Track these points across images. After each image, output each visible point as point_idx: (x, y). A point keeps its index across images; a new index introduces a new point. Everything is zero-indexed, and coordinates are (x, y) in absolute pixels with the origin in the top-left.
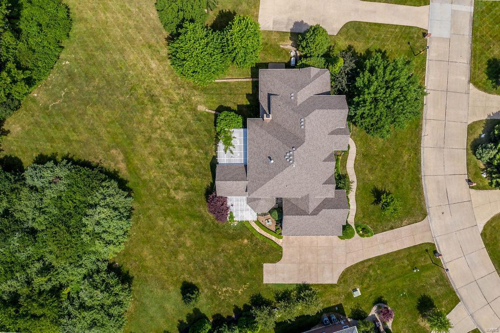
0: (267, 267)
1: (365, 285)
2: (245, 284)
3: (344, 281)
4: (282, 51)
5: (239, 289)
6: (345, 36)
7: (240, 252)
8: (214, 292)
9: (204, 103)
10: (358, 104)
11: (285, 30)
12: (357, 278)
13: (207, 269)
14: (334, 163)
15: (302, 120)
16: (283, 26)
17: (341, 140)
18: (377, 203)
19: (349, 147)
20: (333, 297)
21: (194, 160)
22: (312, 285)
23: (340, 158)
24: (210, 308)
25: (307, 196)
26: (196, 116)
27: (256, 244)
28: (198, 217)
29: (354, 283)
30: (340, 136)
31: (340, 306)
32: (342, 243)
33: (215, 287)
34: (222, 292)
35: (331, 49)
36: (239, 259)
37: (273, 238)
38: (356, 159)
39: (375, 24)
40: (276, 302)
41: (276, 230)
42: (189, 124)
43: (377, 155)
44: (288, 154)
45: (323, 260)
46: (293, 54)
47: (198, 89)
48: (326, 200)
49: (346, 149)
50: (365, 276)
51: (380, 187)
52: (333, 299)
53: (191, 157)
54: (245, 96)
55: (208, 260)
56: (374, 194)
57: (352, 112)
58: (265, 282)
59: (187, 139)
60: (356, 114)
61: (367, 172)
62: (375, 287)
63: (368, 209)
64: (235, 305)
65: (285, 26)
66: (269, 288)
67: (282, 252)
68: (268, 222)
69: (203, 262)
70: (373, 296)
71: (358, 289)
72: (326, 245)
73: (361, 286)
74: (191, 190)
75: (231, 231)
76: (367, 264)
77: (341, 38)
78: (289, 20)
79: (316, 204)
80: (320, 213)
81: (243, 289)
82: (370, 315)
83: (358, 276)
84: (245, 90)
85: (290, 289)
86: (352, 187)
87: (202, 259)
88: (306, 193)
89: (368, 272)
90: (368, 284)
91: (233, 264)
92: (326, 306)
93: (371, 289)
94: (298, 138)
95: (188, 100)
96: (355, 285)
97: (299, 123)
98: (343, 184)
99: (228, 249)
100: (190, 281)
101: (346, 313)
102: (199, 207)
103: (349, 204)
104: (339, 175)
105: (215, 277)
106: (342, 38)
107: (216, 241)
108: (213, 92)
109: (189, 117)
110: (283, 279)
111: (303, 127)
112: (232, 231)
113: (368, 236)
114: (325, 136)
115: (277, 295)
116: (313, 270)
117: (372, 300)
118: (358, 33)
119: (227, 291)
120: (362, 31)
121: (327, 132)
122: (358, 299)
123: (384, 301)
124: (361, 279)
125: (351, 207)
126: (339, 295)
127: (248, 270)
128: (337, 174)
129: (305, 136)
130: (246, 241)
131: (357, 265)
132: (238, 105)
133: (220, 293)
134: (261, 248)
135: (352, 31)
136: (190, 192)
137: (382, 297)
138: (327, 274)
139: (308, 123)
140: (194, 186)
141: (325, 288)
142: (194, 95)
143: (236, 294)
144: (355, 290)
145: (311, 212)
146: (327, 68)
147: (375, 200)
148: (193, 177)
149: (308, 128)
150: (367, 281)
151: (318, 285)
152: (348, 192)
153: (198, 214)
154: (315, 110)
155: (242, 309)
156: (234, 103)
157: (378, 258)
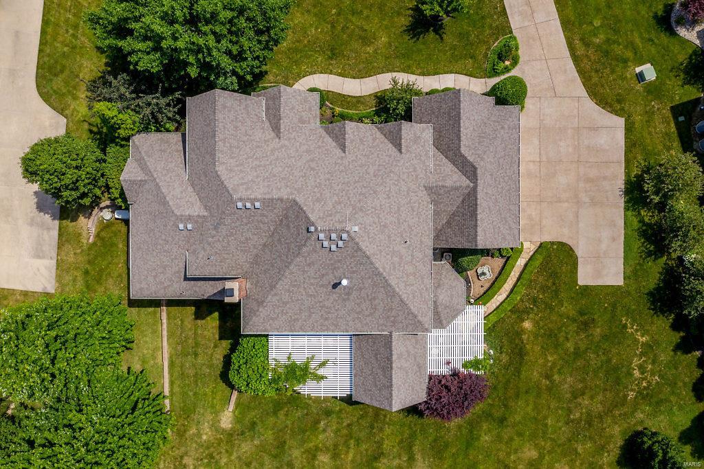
0: (585, 277)
1: (629, 54)
2: (625, 326)
3: (619, 101)
4: (103, 239)
5: (636, 340)
6: (69, 99)
7: (551, 337)
8: (643, 398)
9: (217, 413)
10: (205, 66)
11: (55, 233)
12: (613, 71)
13: (589, 414)
14: (350, 126)
15: (240, 205)
16: (46, 237)
17: (293, 108)
18: (441, 27)
19: (312, 90)
20: (655, 128)
21: (342, 441)
22: (627, 174)
23: (338, 110)
24: (681, 408)
25: (429, 189)
26: (243, 433)
27: (534, 301)
28: (471, 431)
29: (624, 78)
30: (284, 111)
31: (676, 111)
32: (531, 107)
33: (631, 395)
34: (643, 379)
35: (95, 129)
36: (567, 339)
37: (521, 262)
38: (340, 75)
39: (43, 32)
40: (665, 258)
41: (502, 256)
42: (262, 448)
43: (333, 27)
44: (326, 244)
45: (570, 150)
46: (107, 215)
47: (184, 425)
48: (438, 145)
49: (317, 96)
50: (607, 53)
51: (405, 21)
52: (661, 128)
53: (336, 446)
54: (199, 322)
55: (570, 411)
56: (419, 34)
57: (228, 81)
58: (620, 282)
59: (296, 453)
60: (234, 73)
61: (370, 49)
62: (632, 31)
63: (454, 48)
64: (673, 350)
65: (45, 232)
66: (635, 272)
67: (552, 243)
68: (484, 274)
69: (572, 421)
70: (653, 36)
71: (638, 70)
72: (536, 142)
73: (630, 64)
74: (411, 448)
75: (505, 358)
76: (581, 51)
77: (72, 107)
78: (32, 223)
79: (448, 167)
80: (471, 159)
81: (637, 330)
82: (697, 42)
83: (608, 71)
84: (186, 323)
85: (636, 224)
86: (405, 83)
87: (567, 424)
88: (423, 194)
89: (598, 48)
90: (626, 47)
91: (577, 354)
92: (676, 144)
93: (638, 41)
94: (287, 217)
95: (208, 448)
96: (629, 76)
97: (248, 212)
98: (398, 103)
99: (545, 365)
100: (618, 452)
101: (693, 97)
102: (449, 430)
103: (443, 91)
104: (378, 113)
105: (608, 394)
106: (73, 105)
107: (527, 392)
108: (191, 394)
109: (246, 448)
110: (614, 239)
111: (257, 205)
112: (504, 355)
113: (517, 49)
114: (282, 147)
115: (649, 254)
116: (593, 173)
117: (664, 38)
118: (62, 71)
119: (642, 368)
120: (56, 62)
121: (275, 143)
122: (660, 71)
123: (665, 12)
124: (614, 63)
125: (451, 85)
126: (649, 114)
127: (593, 319)
128: (376, 119)
129: (281, 200)
130: (527, 325)
131: (581, 72)
132: (221, 339)
133: (644, 384)
134: (544, 289)
135: (58, 83)
136: (416, 449)
137: (655, 17)
138: (603, 140)
139: (246, 190)
140: (401, 441)
141: (634, 145)
142: (199, 435)
143: (648, 347)
144: (640, 77)
145: (468, 181)
146: (127, 139)
147: (434, 31)
148: (380, 444)
149: (259, 192)
150: (618, 50)
151: (628, 161)
152: (418, 93)
153: (464, 431)
154: (216, 172)
155: (682, 334)
156: (216, 346)
157: (566, 24)
